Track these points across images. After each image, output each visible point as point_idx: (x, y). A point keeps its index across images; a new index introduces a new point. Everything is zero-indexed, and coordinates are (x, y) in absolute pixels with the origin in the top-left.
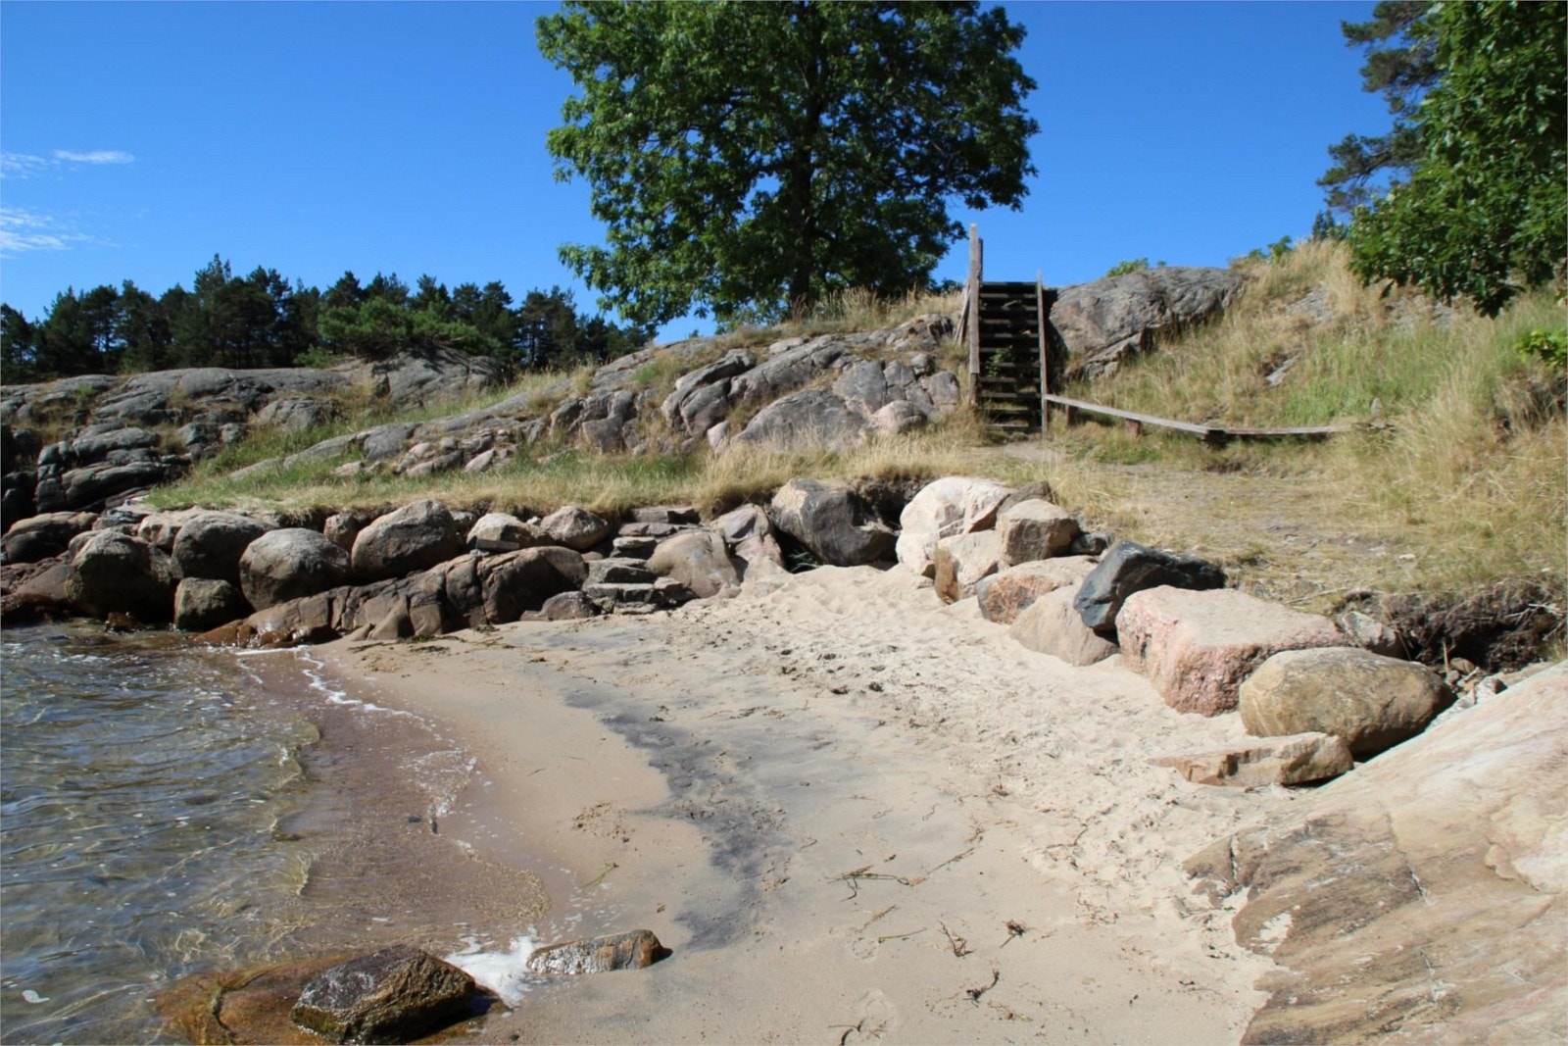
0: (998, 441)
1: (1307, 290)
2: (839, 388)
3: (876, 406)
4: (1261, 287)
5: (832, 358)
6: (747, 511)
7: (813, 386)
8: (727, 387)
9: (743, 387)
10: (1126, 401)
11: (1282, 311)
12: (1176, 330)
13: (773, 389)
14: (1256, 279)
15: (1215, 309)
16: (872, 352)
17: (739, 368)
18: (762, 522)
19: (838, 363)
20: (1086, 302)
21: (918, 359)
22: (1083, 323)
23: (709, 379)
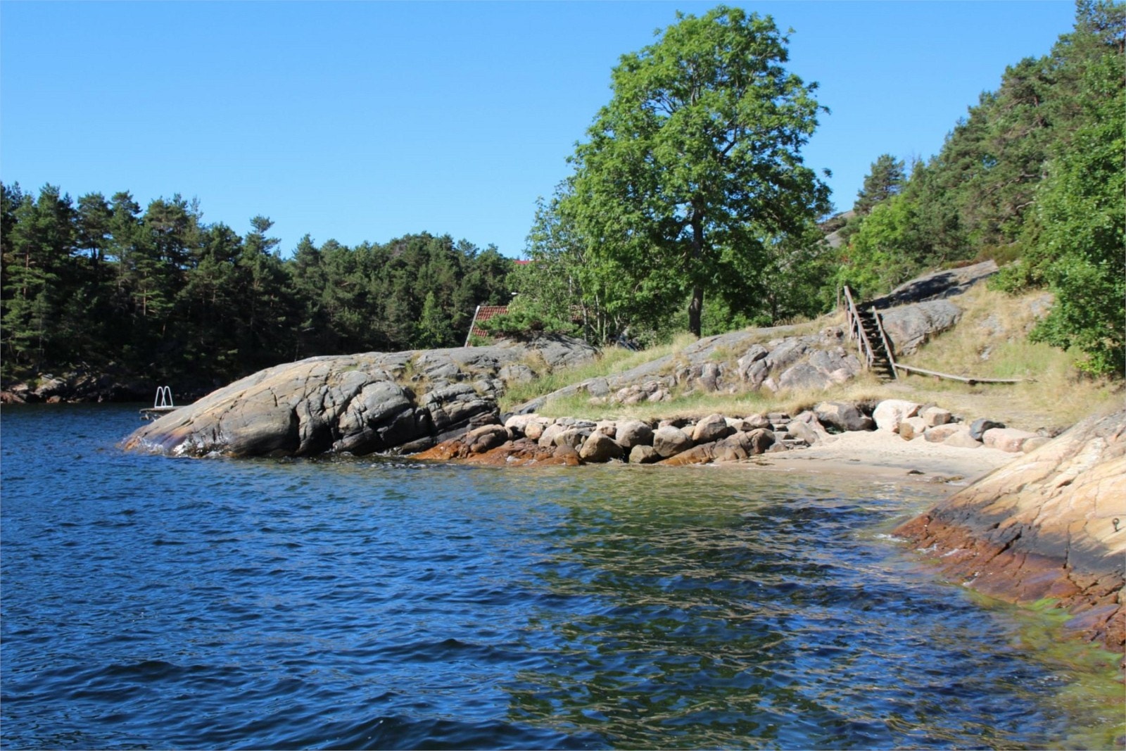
0: (882, 383)
1: (988, 315)
2: (812, 362)
3: (831, 371)
4: (969, 313)
5: (804, 349)
6: (807, 414)
7: (800, 362)
8: (765, 363)
9: (772, 363)
10: (926, 365)
11: (979, 325)
12: (938, 333)
13: (784, 364)
14: (966, 310)
15: (953, 325)
16: (818, 347)
17: (764, 355)
18: (815, 417)
19: (807, 352)
20: (899, 322)
21: (840, 349)
22: (899, 331)
23: (756, 359)
